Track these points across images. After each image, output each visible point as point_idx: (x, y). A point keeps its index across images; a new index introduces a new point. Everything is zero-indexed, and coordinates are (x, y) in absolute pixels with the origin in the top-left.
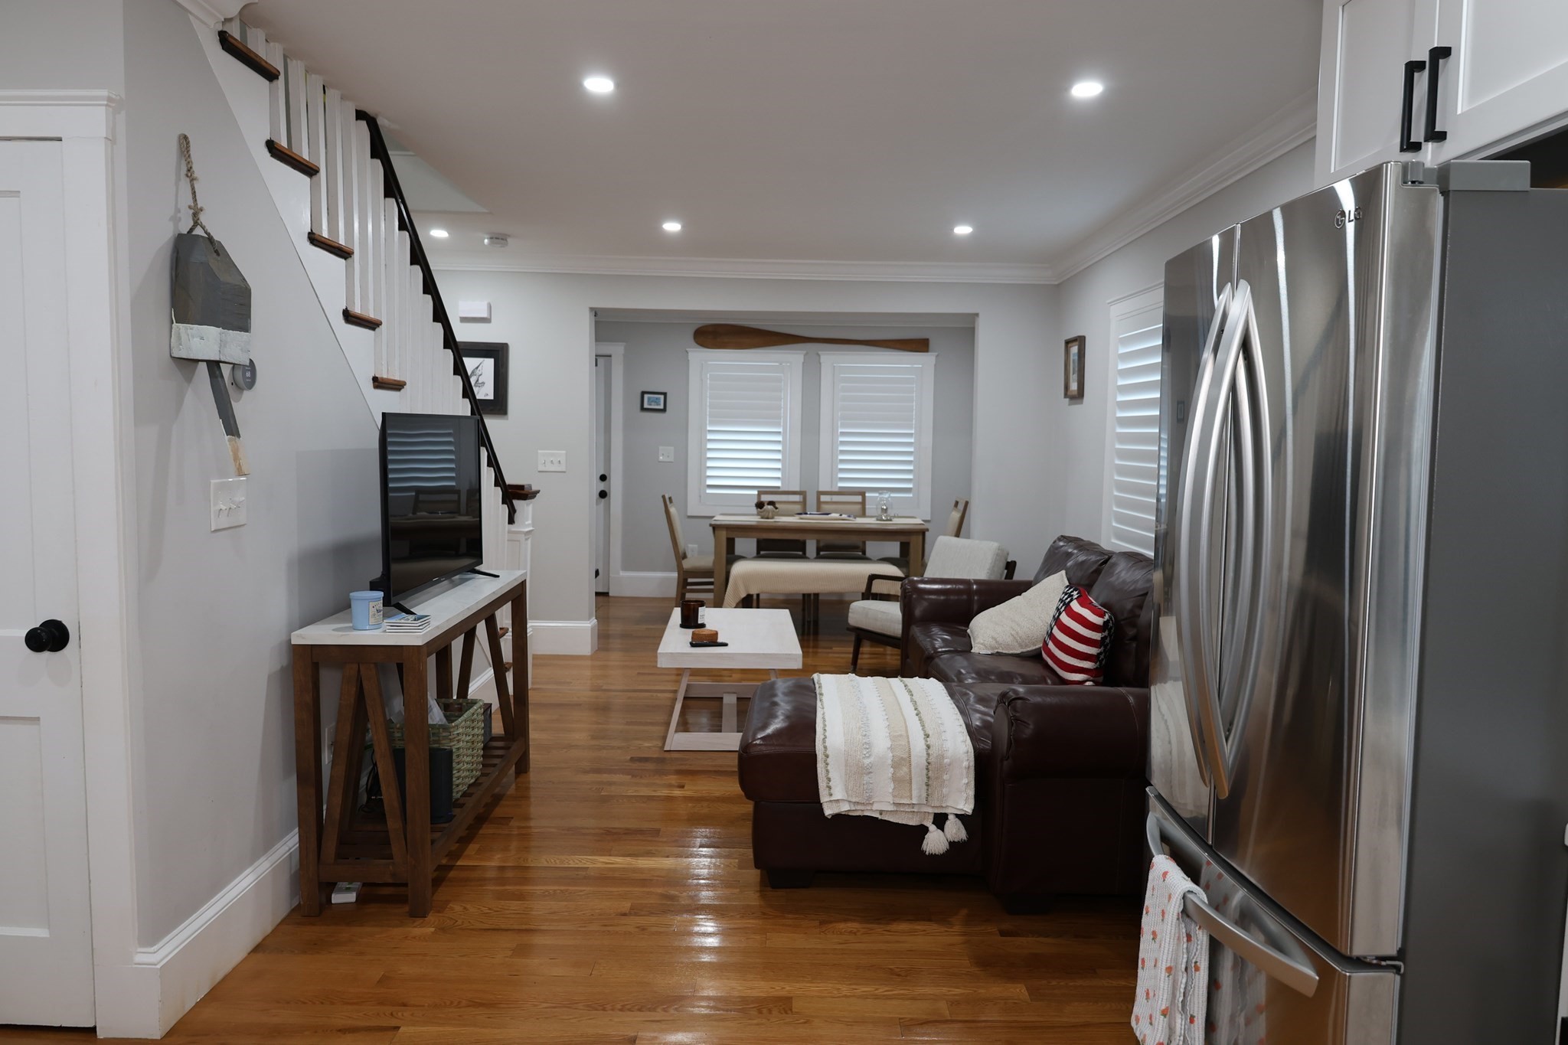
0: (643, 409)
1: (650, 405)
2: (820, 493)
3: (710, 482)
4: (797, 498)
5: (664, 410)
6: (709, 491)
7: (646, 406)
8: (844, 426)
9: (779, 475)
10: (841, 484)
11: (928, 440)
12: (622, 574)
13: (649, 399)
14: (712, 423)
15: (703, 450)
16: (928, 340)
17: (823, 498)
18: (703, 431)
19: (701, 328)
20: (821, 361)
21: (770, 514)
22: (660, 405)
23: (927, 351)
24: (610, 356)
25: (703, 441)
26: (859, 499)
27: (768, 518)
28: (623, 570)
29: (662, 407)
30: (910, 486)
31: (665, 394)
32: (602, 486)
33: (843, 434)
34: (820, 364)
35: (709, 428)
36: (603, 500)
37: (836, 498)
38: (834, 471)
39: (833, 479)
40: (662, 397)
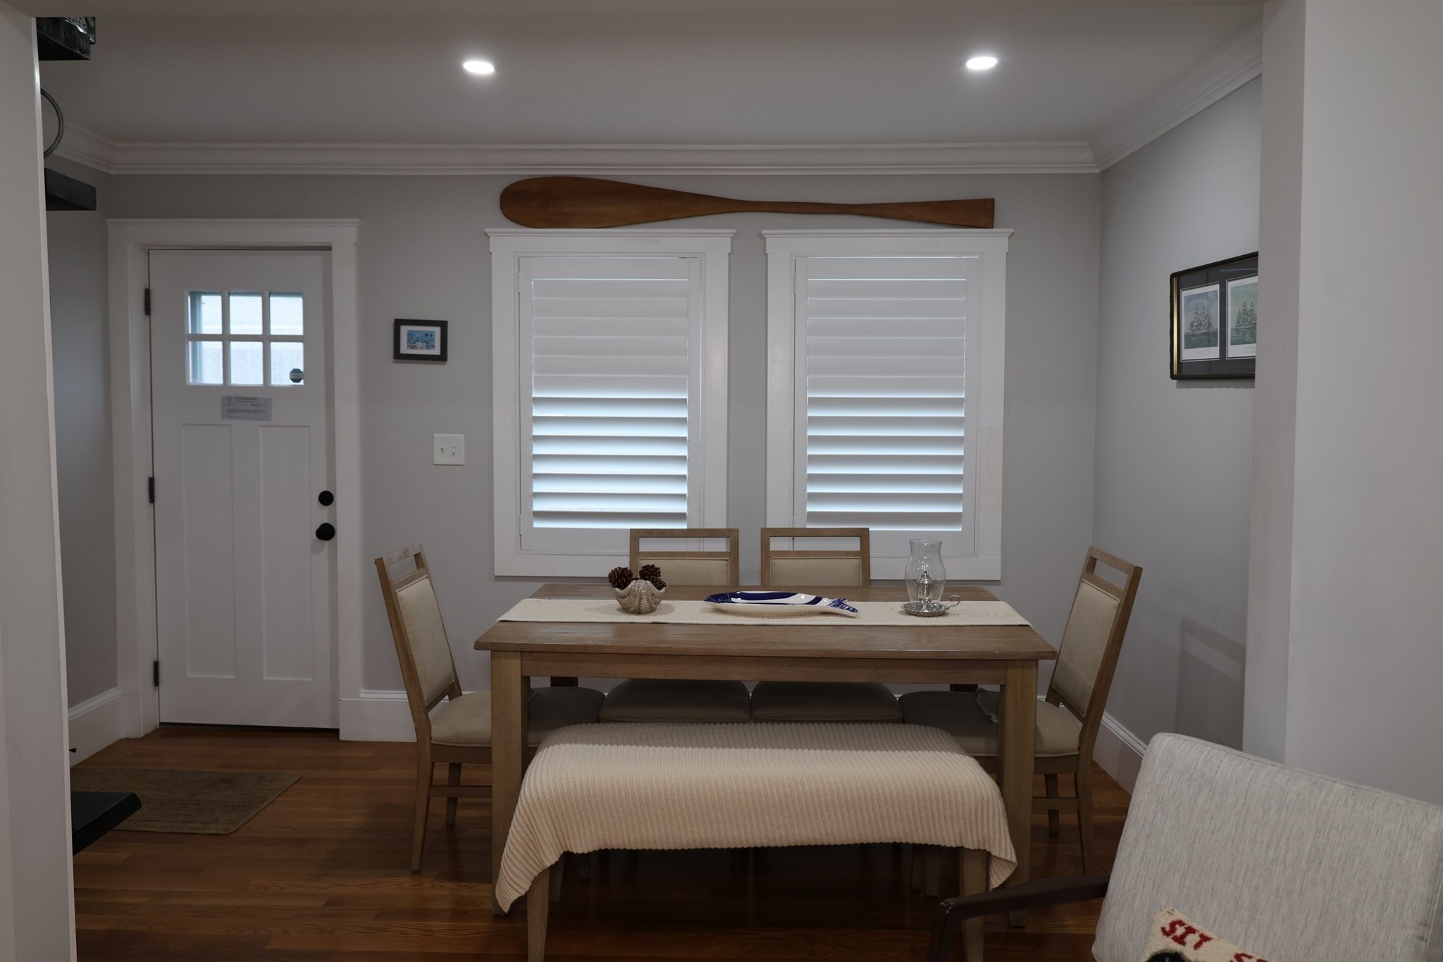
0: (398, 356)
1: (414, 347)
2: (768, 534)
3: (539, 506)
4: (720, 545)
5: (442, 358)
6: (538, 524)
7: (404, 349)
8: (816, 386)
9: (682, 489)
10: (812, 508)
11: (994, 415)
12: (366, 695)
13: (410, 335)
14: (542, 384)
15: (523, 440)
16: (993, 200)
17: (777, 545)
18: (523, 401)
19: (518, 183)
20: (767, 252)
21: (644, 602)
22: (433, 346)
23: (990, 226)
24: (329, 248)
25: (523, 421)
26: (854, 545)
27: (638, 612)
28: (366, 687)
29: (436, 351)
30: (958, 509)
31: (443, 325)
32: (322, 515)
33: (816, 403)
34: (766, 255)
35: (534, 395)
36: (327, 543)
37: (802, 544)
38: (797, 479)
39: (796, 498)
40: (437, 331)
